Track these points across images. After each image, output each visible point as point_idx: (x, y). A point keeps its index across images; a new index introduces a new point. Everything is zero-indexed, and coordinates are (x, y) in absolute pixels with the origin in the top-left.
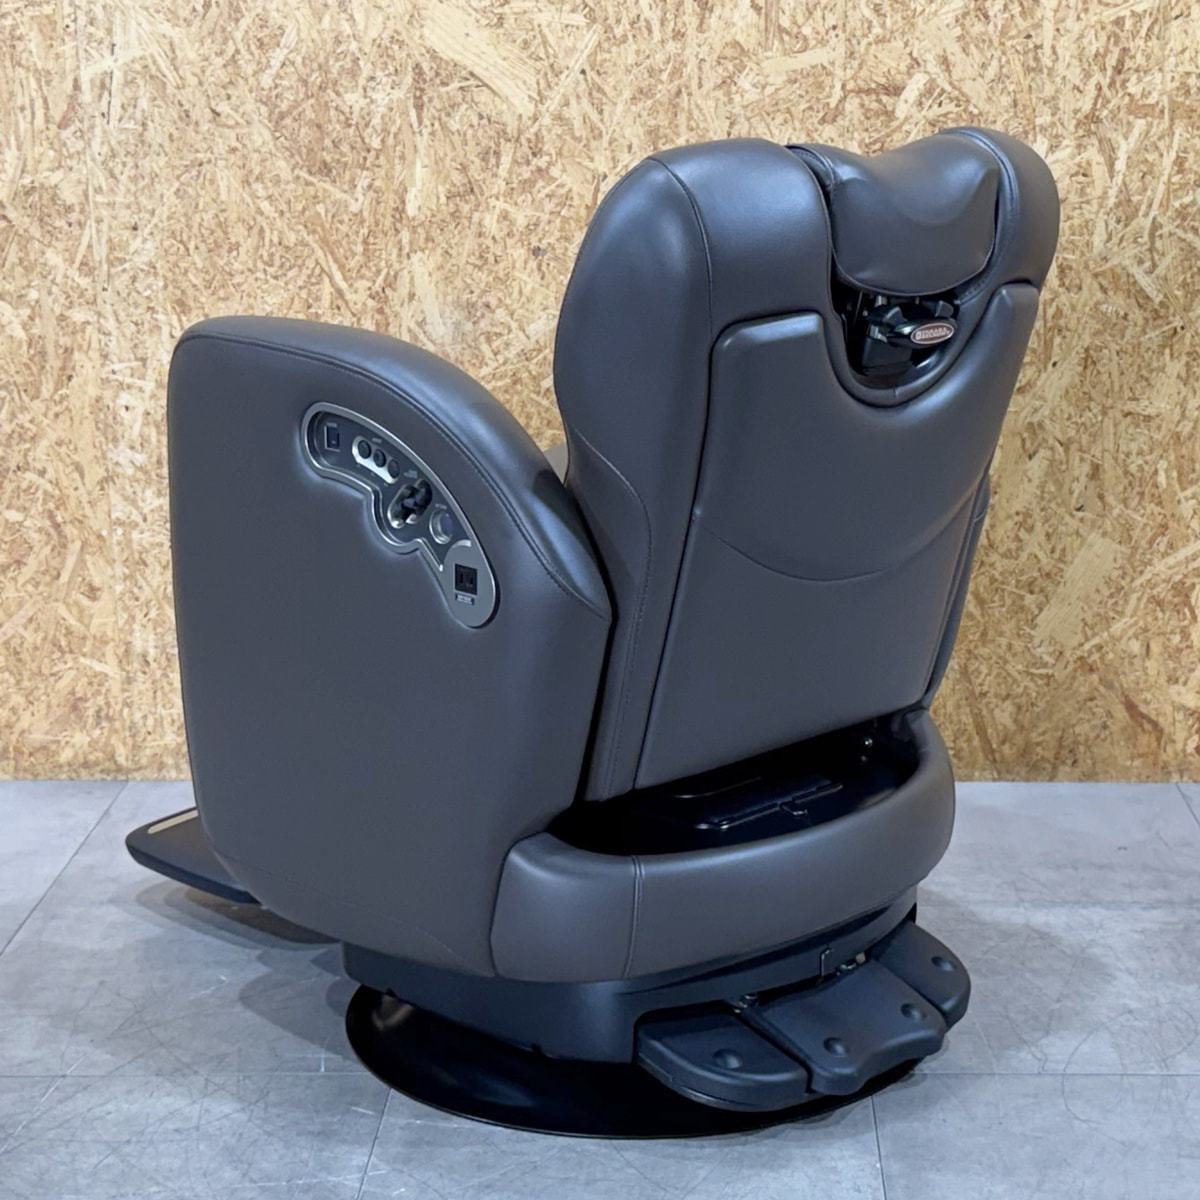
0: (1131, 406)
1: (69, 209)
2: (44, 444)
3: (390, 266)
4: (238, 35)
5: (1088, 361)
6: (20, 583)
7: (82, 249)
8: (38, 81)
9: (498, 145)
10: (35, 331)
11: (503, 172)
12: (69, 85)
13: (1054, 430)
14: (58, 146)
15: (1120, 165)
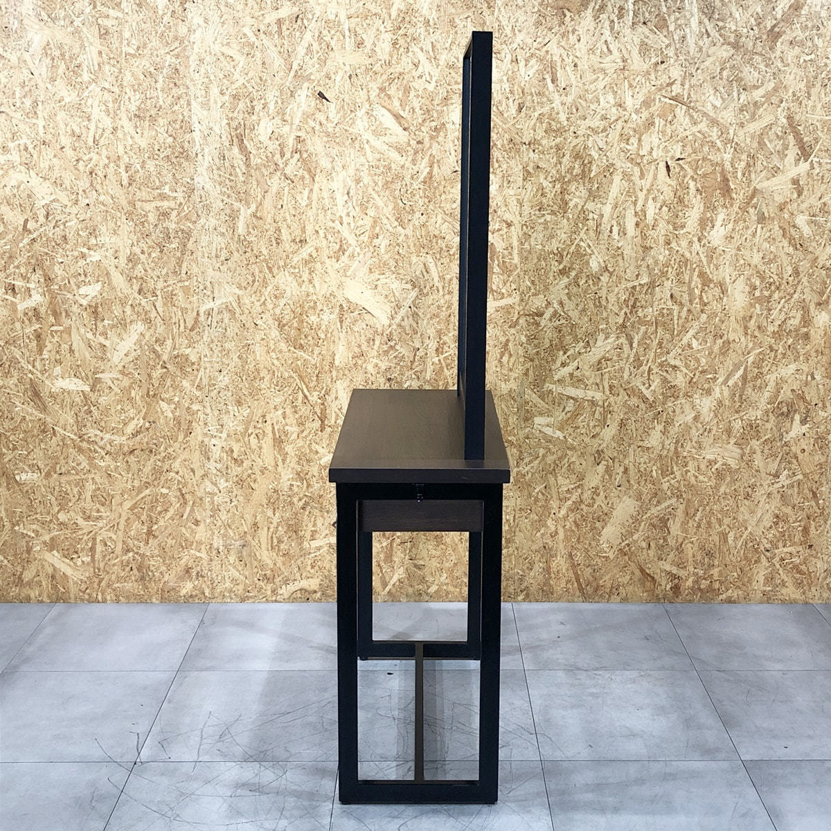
0: (640, 443)
1: (193, 364)
2: (179, 460)
3: (327, 386)
4: (266, 293)
5: (622, 424)
6: (166, 518)
7: (198, 380)
8: (182, 312)
9: (374, 336)
10: (177, 414)
11: (376, 347)
12: (195, 313)
13: (608, 453)
14: (189, 338)
15: (635, 345)
